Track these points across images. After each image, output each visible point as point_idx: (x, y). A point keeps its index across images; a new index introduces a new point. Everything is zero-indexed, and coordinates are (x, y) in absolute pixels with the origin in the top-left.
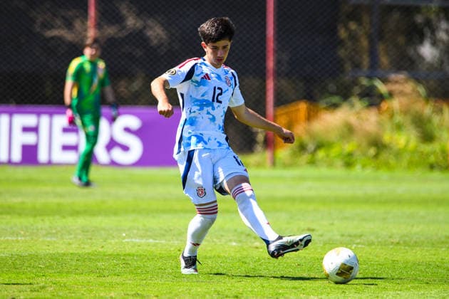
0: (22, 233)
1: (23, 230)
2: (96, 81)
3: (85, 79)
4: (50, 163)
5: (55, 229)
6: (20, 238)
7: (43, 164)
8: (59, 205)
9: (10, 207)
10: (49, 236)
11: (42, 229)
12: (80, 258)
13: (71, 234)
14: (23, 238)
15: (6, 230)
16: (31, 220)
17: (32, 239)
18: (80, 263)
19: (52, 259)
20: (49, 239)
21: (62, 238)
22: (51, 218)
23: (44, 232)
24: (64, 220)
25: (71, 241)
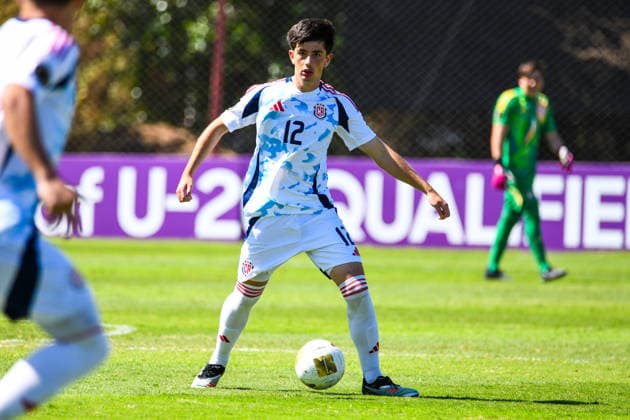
0: (538, 350)
1: (538, 347)
2: (534, 126)
3: (520, 123)
4: (581, 247)
5: (588, 346)
6: (534, 359)
7: (571, 250)
8: (592, 310)
9: (520, 312)
10: (578, 356)
11: (567, 345)
12: (623, 391)
13: (611, 355)
14: (539, 359)
15: (515, 346)
16: (551, 332)
17: (552, 360)
18: (623, 398)
19: (581, 391)
20: (577, 361)
21: (598, 361)
22: (581, 329)
23: (571, 351)
24: (600, 333)
25: (611, 365)
